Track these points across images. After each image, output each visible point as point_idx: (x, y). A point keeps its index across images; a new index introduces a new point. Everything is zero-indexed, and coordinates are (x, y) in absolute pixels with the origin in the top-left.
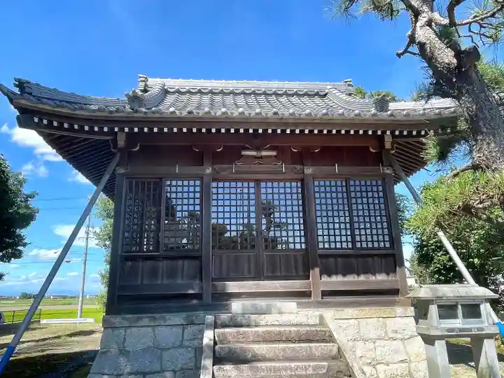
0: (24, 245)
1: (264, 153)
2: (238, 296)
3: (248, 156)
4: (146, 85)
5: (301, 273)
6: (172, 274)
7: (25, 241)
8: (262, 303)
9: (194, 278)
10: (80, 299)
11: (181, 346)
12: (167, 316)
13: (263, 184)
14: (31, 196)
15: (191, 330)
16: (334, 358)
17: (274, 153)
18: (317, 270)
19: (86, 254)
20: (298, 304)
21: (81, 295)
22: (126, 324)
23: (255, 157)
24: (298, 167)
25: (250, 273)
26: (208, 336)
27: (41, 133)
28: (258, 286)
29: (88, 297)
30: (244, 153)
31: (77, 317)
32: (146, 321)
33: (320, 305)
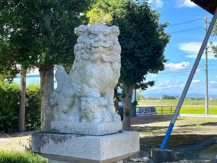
0: (165, 61)
7: (165, 58)
10: (206, 100)
14: (165, 26)
19: (207, 65)
21: (206, 97)
29: (211, 99)
31: (205, 114)
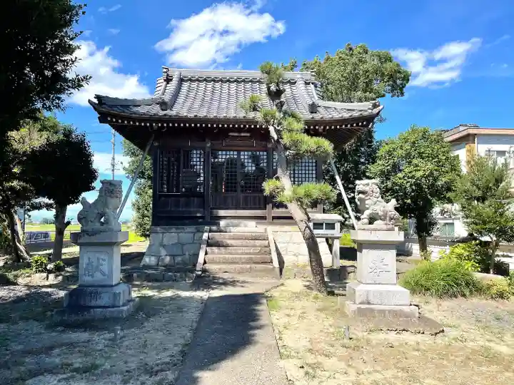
1: (243, 134)
2: (225, 217)
3: (233, 136)
4: (168, 75)
5: (262, 206)
6: (187, 205)
8: (236, 221)
9: (200, 207)
11: (193, 243)
12: (185, 227)
13: (242, 153)
15: (198, 235)
16: (266, 247)
17: (248, 135)
18: (271, 205)
20: (257, 223)
22: (163, 231)
23: (237, 136)
24: (264, 143)
25: (232, 205)
26: (205, 236)
27: (112, 126)
28: (236, 213)
30: (231, 134)
32: (174, 230)
33: (271, 224)
